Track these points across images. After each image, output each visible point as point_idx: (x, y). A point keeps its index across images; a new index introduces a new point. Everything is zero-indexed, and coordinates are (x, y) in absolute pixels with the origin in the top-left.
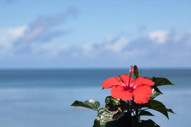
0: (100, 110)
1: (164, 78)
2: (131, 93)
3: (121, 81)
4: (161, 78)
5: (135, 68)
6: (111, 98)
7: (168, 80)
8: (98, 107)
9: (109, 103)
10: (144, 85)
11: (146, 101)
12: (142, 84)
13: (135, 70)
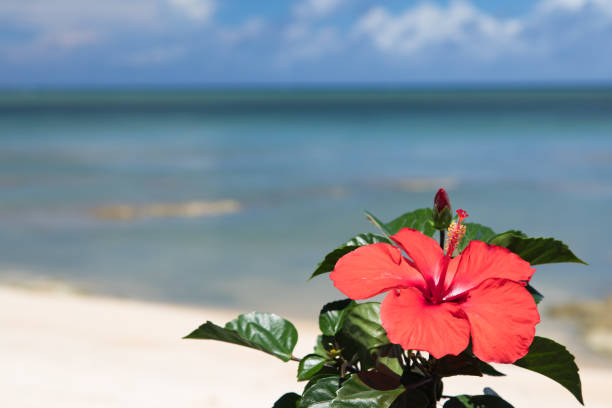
0: (307, 362)
1: (551, 240)
2: (461, 322)
3: (404, 262)
4: (541, 239)
5: (441, 198)
6: (351, 318)
7: (566, 247)
8: (289, 344)
9: (340, 334)
10: (503, 282)
11: (519, 354)
12: (496, 279)
13: (440, 208)
